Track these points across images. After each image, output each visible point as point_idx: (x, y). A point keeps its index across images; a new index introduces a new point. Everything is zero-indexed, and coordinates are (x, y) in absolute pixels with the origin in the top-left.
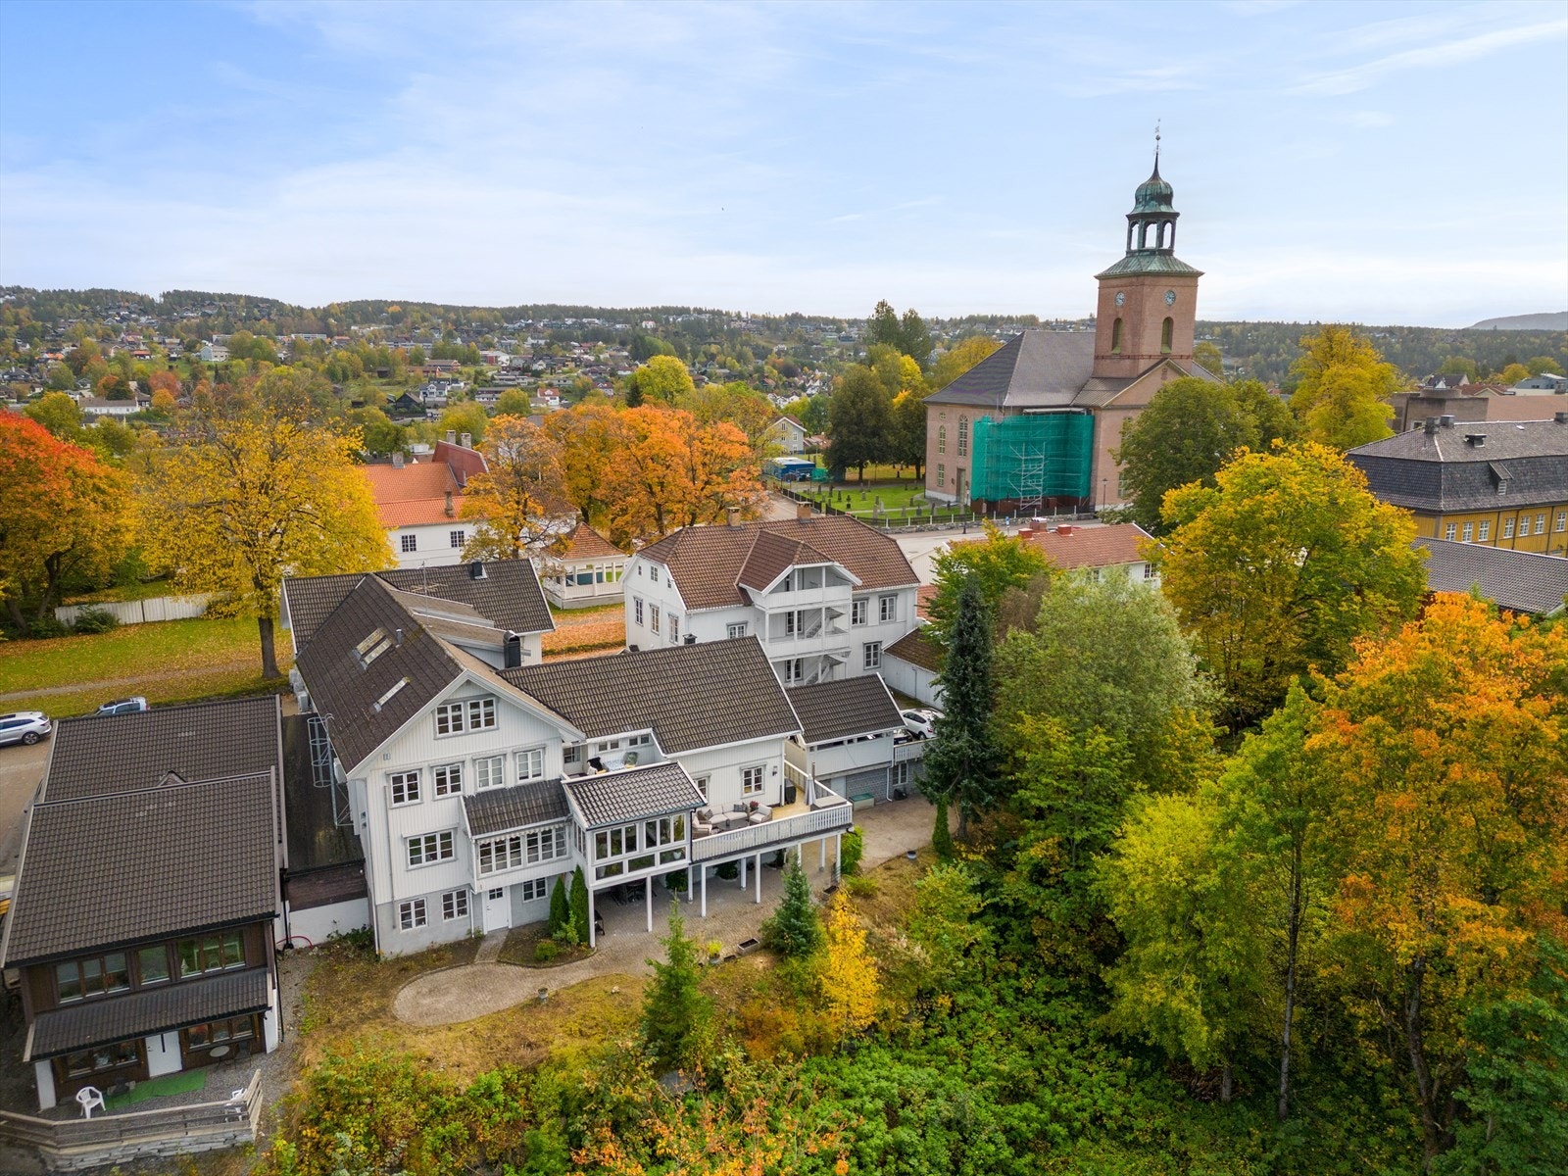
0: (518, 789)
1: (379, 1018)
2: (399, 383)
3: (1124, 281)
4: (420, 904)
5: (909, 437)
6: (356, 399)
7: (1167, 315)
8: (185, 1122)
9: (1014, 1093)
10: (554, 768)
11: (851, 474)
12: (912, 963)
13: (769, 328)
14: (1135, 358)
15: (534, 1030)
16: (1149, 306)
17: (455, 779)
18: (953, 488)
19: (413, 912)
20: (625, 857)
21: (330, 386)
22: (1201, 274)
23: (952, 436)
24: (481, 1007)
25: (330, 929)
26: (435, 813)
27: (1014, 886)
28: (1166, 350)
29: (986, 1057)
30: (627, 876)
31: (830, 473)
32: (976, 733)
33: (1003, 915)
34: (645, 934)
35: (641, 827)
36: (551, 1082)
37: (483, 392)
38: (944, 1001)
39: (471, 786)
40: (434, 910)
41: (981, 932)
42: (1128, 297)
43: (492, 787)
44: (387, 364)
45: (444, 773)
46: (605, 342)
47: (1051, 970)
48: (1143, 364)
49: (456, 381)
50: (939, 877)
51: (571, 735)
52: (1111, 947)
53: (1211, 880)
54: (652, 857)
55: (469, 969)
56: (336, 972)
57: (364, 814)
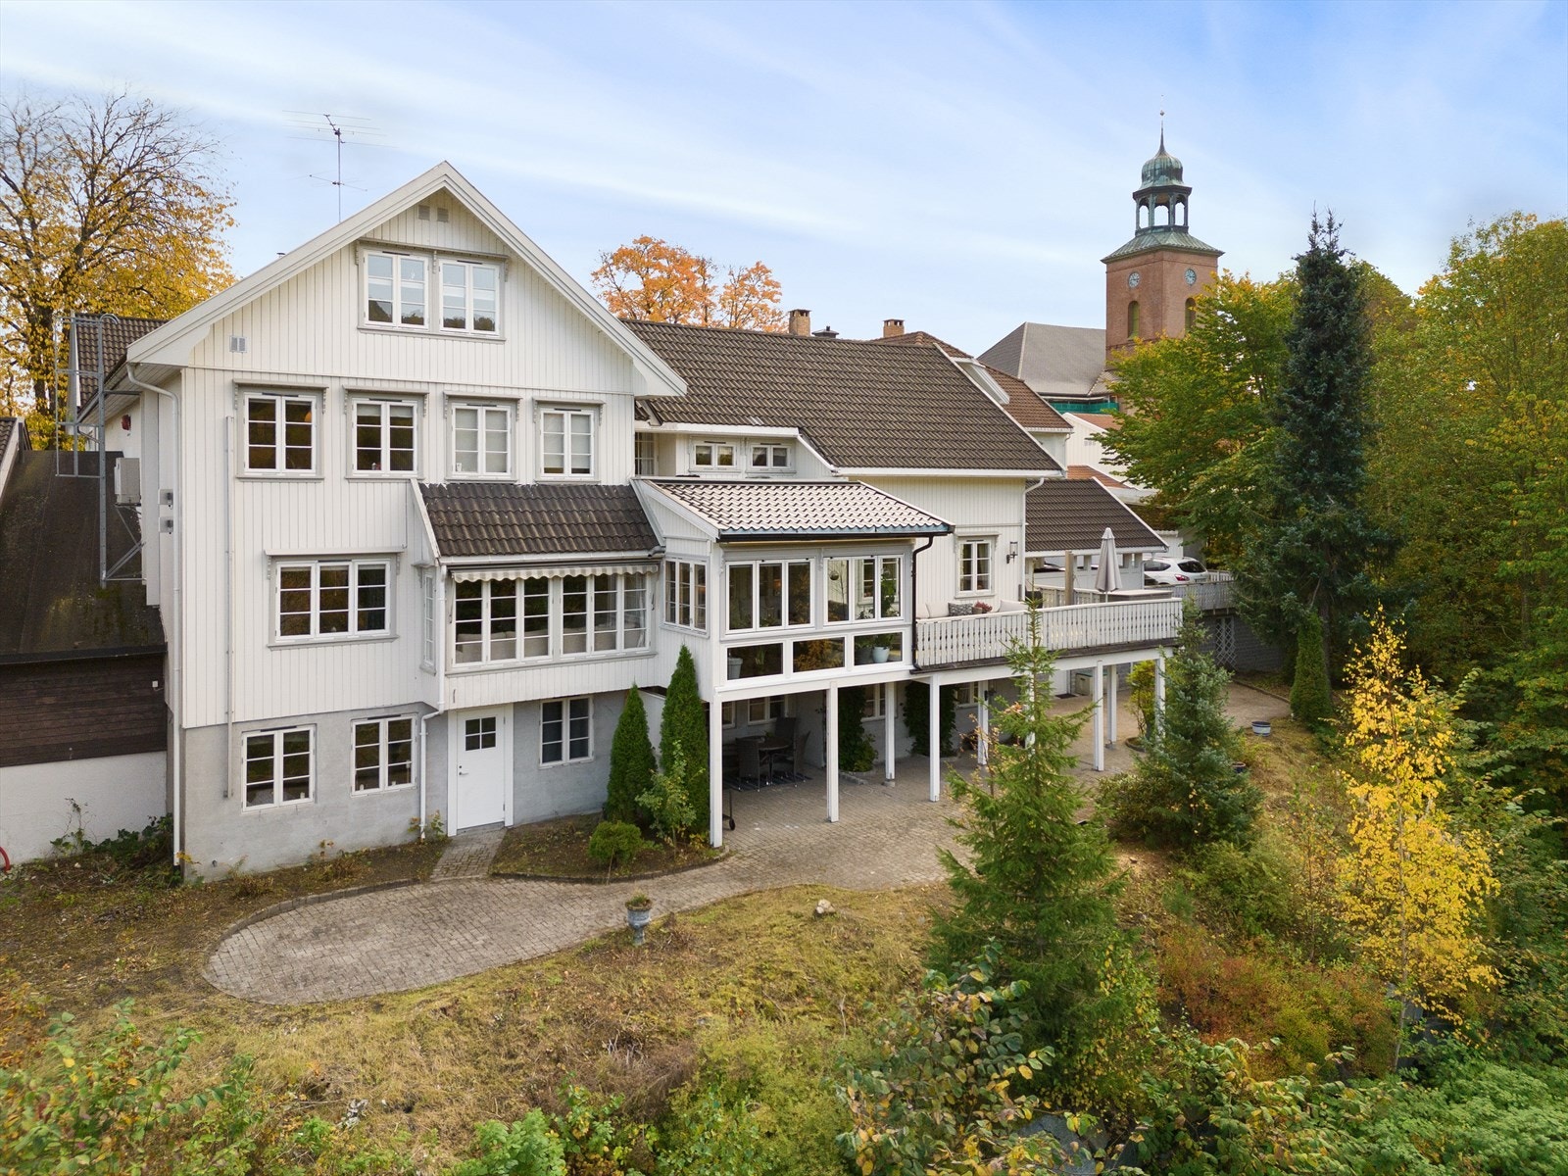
0: (542, 489)
1: (159, 990)
3: (1138, 260)
4: (297, 743)
7: (1189, 296)
10: (615, 463)
15: (627, 1006)
16: (1169, 284)
17: (403, 438)
19: (278, 760)
20: (786, 635)
22: (1221, 253)
24: (463, 957)
25: (60, 826)
26: (347, 510)
30: (789, 681)
34: (825, 827)
35: (820, 568)
39: (436, 461)
40: (332, 762)
42: (1145, 276)
43: (483, 474)
45: (377, 420)
54: (838, 644)
55: (418, 891)
56: (57, 909)
57: (169, 496)
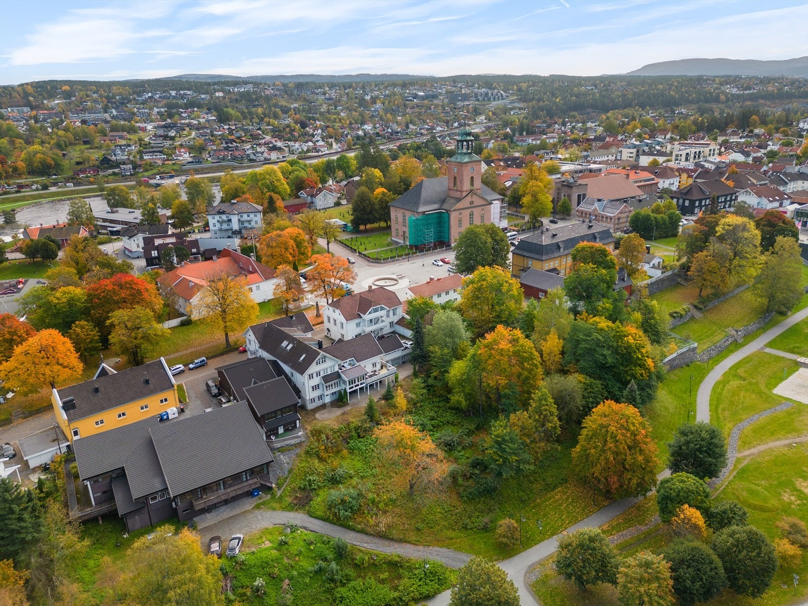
0: (331, 374)
1: (315, 419)
2: (97, 147)
3: (456, 164)
5: (383, 212)
6: (78, 160)
7: (472, 175)
8: (293, 438)
9: (432, 419)
10: (337, 369)
11: (362, 227)
12: (412, 398)
13: (287, 94)
14: (461, 192)
15: (345, 418)
16: (465, 173)
17: (320, 374)
18: (402, 238)
19: (313, 400)
20: (354, 385)
21: (60, 153)
23: (400, 219)
24: (333, 415)
26: (316, 381)
27: (431, 381)
28: (472, 188)
29: (427, 413)
30: (354, 389)
31: (354, 228)
32: (421, 349)
33: (429, 387)
34: (358, 400)
35: (357, 379)
36: (352, 426)
37: (146, 153)
38: (419, 405)
39: (322, 375)
40: (317, 399)
41: (425, 391)
42: (458, 169)
43: (326, 374)
44: (87, 137)
45: (318, 373)
46: (198, 108)
47: (439, 397)
48: (464, 194)
49: (129, 146)
50: (416, 381)
51: (340, 362)
52: (449, 391)
53: (465, 377)
54: (359, 384)
55: (325, 410)
56: (301, 413)
57: (304, 383)
